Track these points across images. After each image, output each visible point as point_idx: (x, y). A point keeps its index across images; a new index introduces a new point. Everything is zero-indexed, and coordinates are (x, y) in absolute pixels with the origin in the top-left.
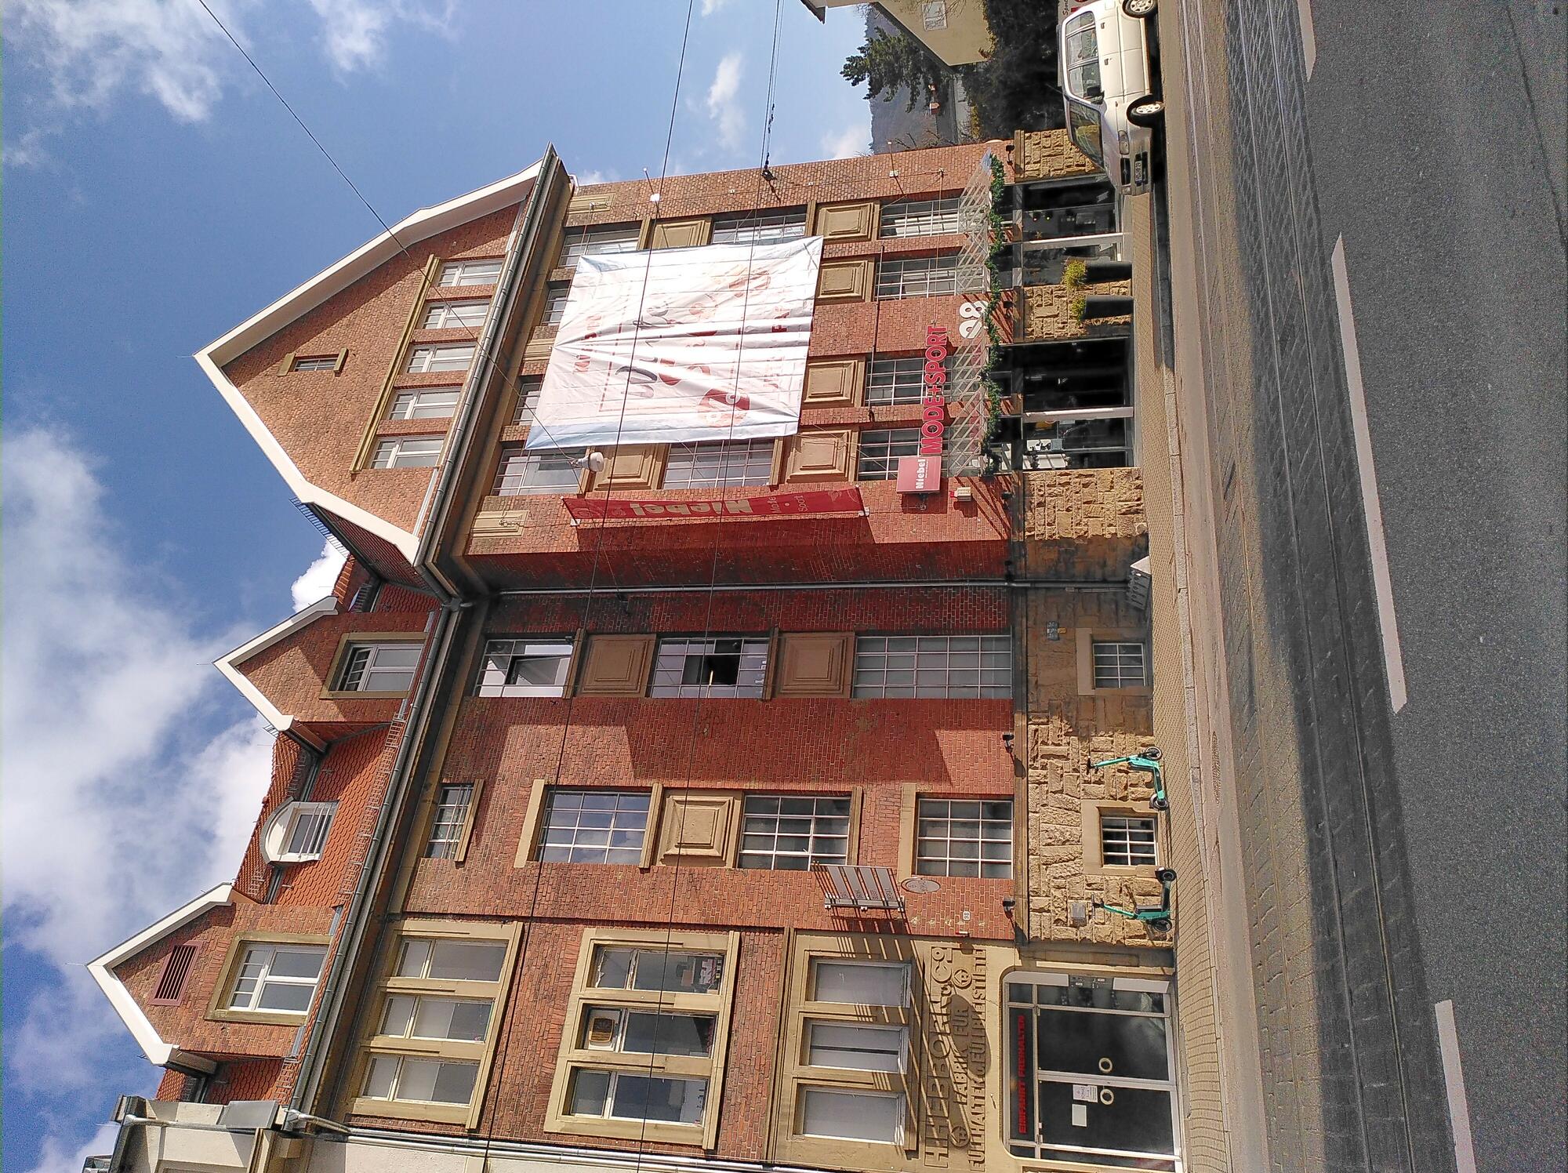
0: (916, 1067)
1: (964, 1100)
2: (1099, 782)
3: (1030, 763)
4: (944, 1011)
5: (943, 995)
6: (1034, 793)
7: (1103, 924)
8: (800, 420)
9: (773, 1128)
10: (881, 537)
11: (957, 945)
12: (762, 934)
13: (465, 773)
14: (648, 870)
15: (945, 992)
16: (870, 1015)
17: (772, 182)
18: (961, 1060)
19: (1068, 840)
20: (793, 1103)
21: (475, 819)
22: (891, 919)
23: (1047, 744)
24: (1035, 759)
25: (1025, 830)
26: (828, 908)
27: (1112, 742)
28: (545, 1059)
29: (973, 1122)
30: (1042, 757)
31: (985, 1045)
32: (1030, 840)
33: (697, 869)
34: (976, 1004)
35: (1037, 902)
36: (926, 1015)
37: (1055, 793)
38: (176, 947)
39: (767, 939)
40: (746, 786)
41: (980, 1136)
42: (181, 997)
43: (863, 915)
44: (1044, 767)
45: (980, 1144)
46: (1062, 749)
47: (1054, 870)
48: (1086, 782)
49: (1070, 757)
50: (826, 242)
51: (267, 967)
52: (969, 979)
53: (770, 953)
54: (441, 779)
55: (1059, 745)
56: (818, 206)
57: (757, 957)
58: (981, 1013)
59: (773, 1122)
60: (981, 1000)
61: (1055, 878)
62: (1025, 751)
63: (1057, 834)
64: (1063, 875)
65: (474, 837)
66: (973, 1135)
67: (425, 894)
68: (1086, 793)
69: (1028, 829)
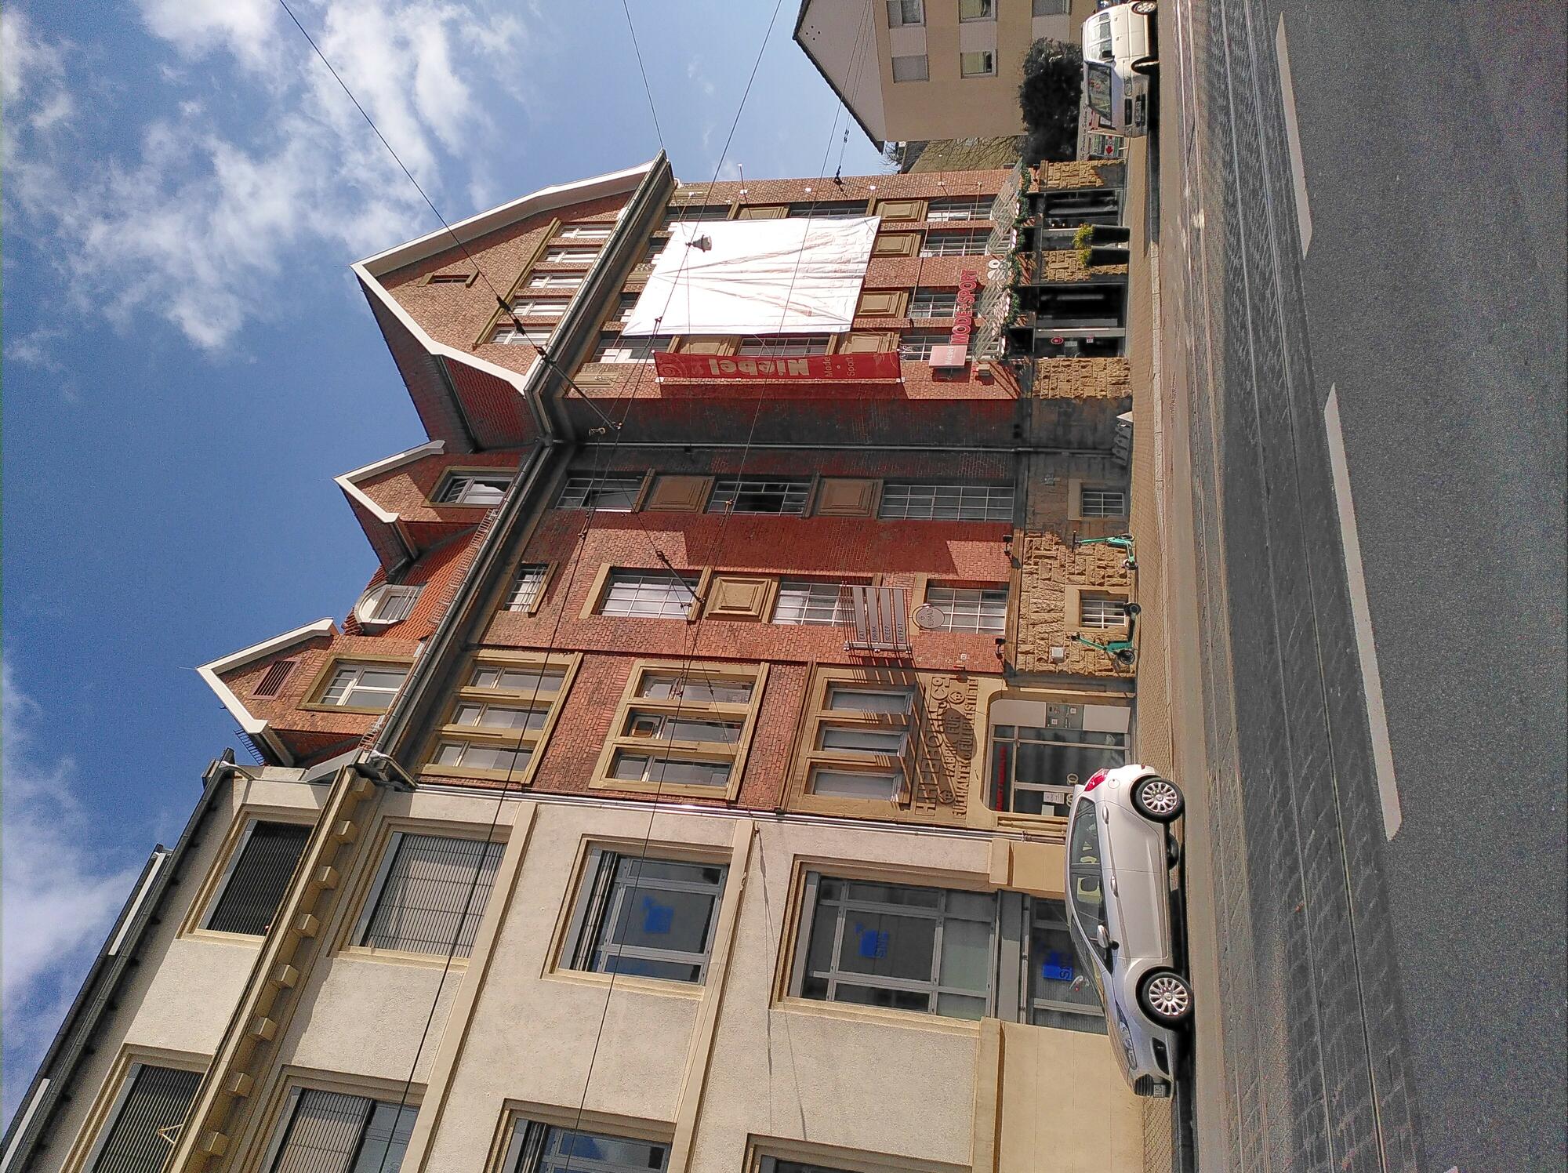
0: (913, 751)
1: (952, 774)
2: (1081, 574)
3: (1024, 561)
4: (940, 718)
5: (939, 707)
6: (1026, 579)
7: (1078, 662)
8: (852, 324)
9: (787, 789)
10: (911, 395)
11: (955, 677)
12: (788, 667)
13: (541, 558)
14: (694, 622)
15: (941, 706)
16: (876, 718)
17: (841, 186)
18: (951, 749)
19: (1052, 610)
20: (806, 774)
21: (548, 586)
22: (900, 658)
23: (1039, 549)
24: (1029, 558)
25: (1017, 602)
26: (846, 650)
27: (1094, 549)
28: (594, 742)
29: (958, 788)
30: (1035, 557)
31: (973, 740)
32: (1021, 609)
33: (736, 624)
34: (968, 714)
35: (1023, 648)
36: (924, 721)
37: (1043, 580)
38: (276, 663)
39: (792, 670)
40: (782, 571)
41: (963, 797)
42: (277, 695)
43: (877, 655)
44: (1036, 564)
45: (963, 802)
46: (1053, 553)
47: (1038, 628)
48: (1070, 574)
49: (1058, 558)
50: (882, 221)
51: (355, 680)
52: (963, 698)
53: (794, 679)
54: (521, 560)
55: (1050, 550)
56: (878, 201)
57: (783, 681)
58: (971, 720)
59: (788, 784)
60: (971, 712)
61: (1040, 633)
62: (1021, 554)
63: (1044, 605)
64: (1047, 631)
65: (546, 599)
66: (957, 796)
67: (499, 632)
68: (1070, 580)
69: (1020, 602)
